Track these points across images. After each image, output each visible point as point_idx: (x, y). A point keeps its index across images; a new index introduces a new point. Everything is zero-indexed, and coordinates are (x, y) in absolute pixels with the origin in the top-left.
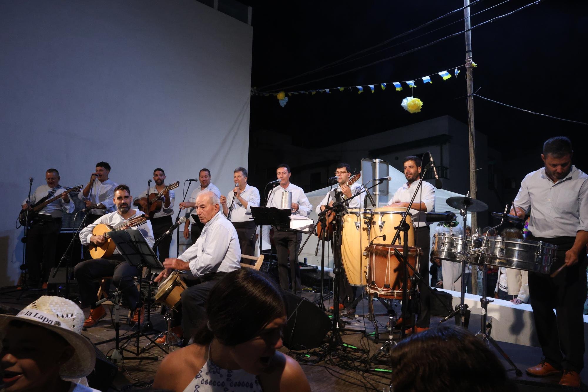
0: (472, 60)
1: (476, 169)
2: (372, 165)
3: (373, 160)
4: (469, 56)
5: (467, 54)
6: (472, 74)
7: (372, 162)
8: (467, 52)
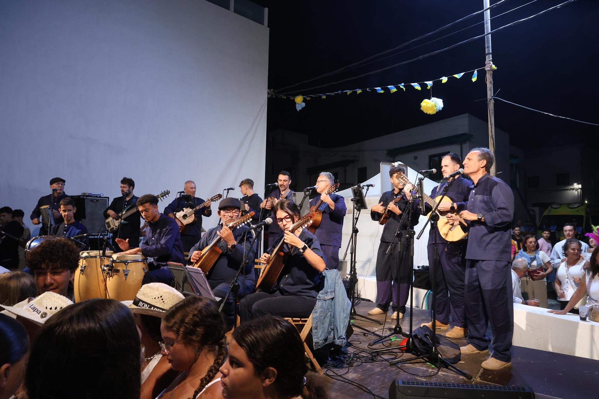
0: (492, 63)
1: (496, 172)
3: (392, 163)
4: (489, 59)
5: (487, 57)
6: (491, 77)
7: (391, 166)
8: (487, 54)
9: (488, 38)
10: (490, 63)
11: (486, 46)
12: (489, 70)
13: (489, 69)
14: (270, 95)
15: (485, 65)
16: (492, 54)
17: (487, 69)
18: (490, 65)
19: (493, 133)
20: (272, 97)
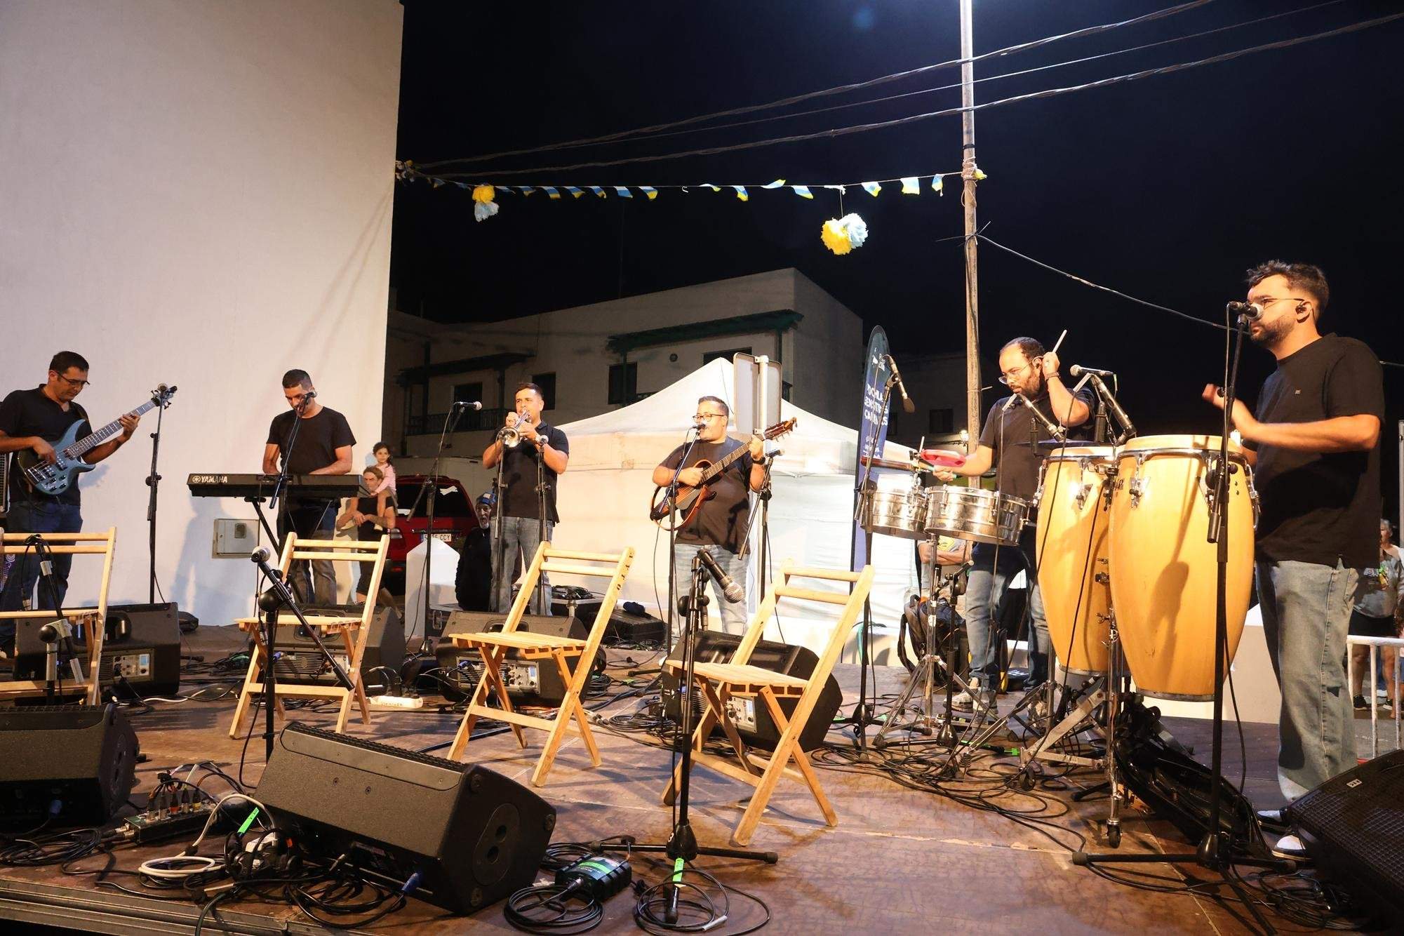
0: (975, 165)
1: (979, 389)
2: (752, 369)
3: (756, 358)
4: (969, 156)
5: (966, 151)
6: (974, 193)
7: (753, 364)
8: (966, 147)
10: (973, 166)
11: (965, 129)
12: (969, 180)
13: (971, 176)
14: (402, 174)
15: (961, 169)
16: (977, 146)
17: (965, 177)
18: (972, 171)
19: (976, 309)
20: (407, 180)
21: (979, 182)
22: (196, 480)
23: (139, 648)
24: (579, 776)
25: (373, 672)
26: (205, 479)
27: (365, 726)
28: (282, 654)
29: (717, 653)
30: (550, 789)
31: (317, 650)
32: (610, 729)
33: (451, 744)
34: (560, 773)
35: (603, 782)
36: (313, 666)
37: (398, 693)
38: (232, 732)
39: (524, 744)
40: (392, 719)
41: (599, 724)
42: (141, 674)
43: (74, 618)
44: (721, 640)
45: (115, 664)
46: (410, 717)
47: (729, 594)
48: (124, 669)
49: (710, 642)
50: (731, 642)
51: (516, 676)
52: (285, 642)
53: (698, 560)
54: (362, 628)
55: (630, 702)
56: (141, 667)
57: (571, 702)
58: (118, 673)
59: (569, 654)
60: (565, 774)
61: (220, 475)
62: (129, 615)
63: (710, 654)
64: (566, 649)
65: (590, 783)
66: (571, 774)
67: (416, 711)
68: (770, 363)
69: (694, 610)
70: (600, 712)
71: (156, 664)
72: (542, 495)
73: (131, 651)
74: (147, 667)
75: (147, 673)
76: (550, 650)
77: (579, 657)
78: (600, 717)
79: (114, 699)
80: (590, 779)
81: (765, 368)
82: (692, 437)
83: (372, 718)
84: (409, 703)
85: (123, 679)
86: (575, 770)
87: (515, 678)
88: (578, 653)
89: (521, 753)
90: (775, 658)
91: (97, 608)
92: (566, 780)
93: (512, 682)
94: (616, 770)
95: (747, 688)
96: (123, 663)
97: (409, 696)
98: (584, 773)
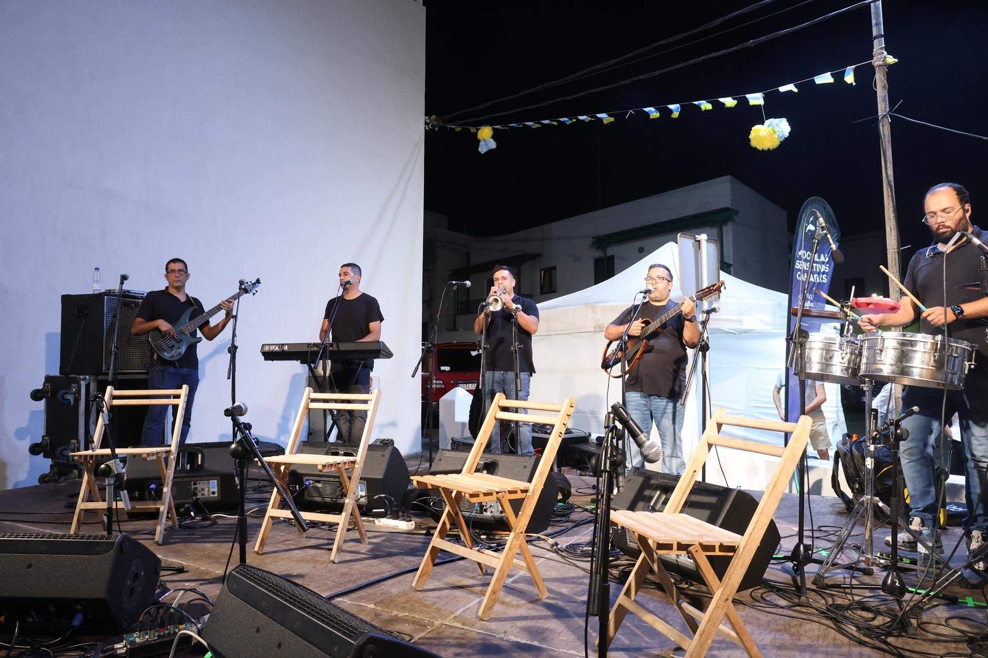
0: (885, 53)
1: (898, 248)
2: (693, 246)
3: (697, 236)
4: (879, 45)
5: (876, 42)
6: (885, 77)
7: (694, 241)
8: (876, 38)
9: (877, 8)
10: (883, 53)
11: (874, 22)
12: (880, 66)
13: (881, 63)
14: (430, 125)
15: (872, 58)
16: (886, 36)
17: (876, 64)
18: (882, 58)
19: (891, 178)
20: (432, 130)
21: (890, 67)
22: (267, 349)
23: (208, 475)
24: (525, 609)
25: (377, 498)
26: (272, 348)
27: (363, 545)
28: (312, 482)
29: (658, 492)
30: (494, 623)
31: (336, 480)
32: (563, 557)
33: (417, 569)
34: (509, 605)
35: (545, 618)
36: (334, 492)
37: (396, 517)
38: (256, 549)
39: (484, 571)
40: (386, 540)
41: (556, 552)
42: (212, 495)
43: (145, 456)
44: (662, 481)
45: (193, 487)
46: (402, 538)
47: (646, 453)
48: (200, 491)
49: (653, 482)
50: (670, 483)
51: (488, 506)
52: (314, 473)
53: (612, 416)
54: (356, 466)
55: (587, 528)
56: (212, 490)
57: (515, 541)
58: (196, 494)
59: (513, 497)
60: (513, 606)
61: (283, 345)
62: (205, 450)
63: (652, 493)
64: (510, 492)
65: (534, 618)
66: (518, 606)
67: (409, 533)
68: (709, 240)
69: (605, 471)
70: (558, 540)
71: (222, 487)
72: (516, 353)
73: (203, 478)
74: (216, 490)
75: (216, 495)
76: (495, 494)
77: (524, 499)
78: (557, 544)
79: (192, 513)
80: (534, 613)
81: (704, 245)
82: (639, 301)
83: (369, 538)
84: (402, 525)
85: (198, 499)
86: (522, 602)
87: (488, 507)
88: (523, 495)
89: (480, 580)
90: (713, 500)
91: (170, 446)
92: (512, 613)
93: (486, 510)
94: (560, 603)
95: (675, 546)
96: (199, 486)
97: (404, 520)
98: (531, 605)
